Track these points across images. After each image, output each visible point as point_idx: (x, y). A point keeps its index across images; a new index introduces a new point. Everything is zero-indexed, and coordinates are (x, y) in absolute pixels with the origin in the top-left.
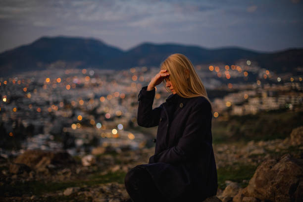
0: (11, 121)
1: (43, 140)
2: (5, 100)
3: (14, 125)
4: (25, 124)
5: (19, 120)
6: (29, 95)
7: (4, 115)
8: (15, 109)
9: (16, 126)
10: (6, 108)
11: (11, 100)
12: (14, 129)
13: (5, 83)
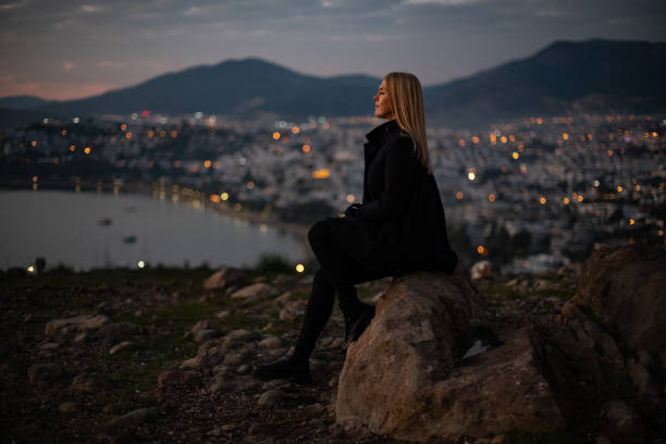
0: (483, 222)
1: (547, 264)
2: (472, 176)
3: (488, 230)
4: (512, 229)
5: (500, 221)
6: (524, 168)
7: (469, 208)
8: (492, 197)
9: (493, 232)
10: (474, 193)
11: (486, 176)
12: (488, 239)
13: (476, 140)
